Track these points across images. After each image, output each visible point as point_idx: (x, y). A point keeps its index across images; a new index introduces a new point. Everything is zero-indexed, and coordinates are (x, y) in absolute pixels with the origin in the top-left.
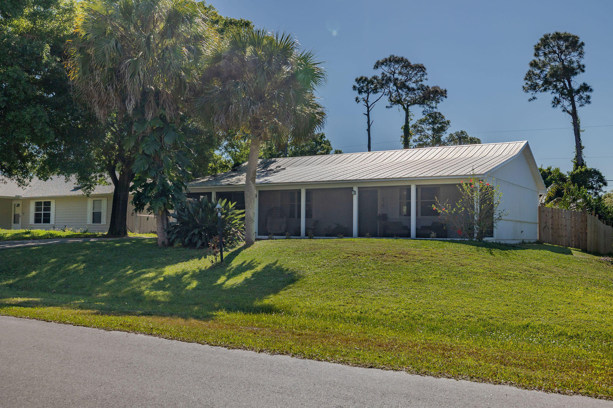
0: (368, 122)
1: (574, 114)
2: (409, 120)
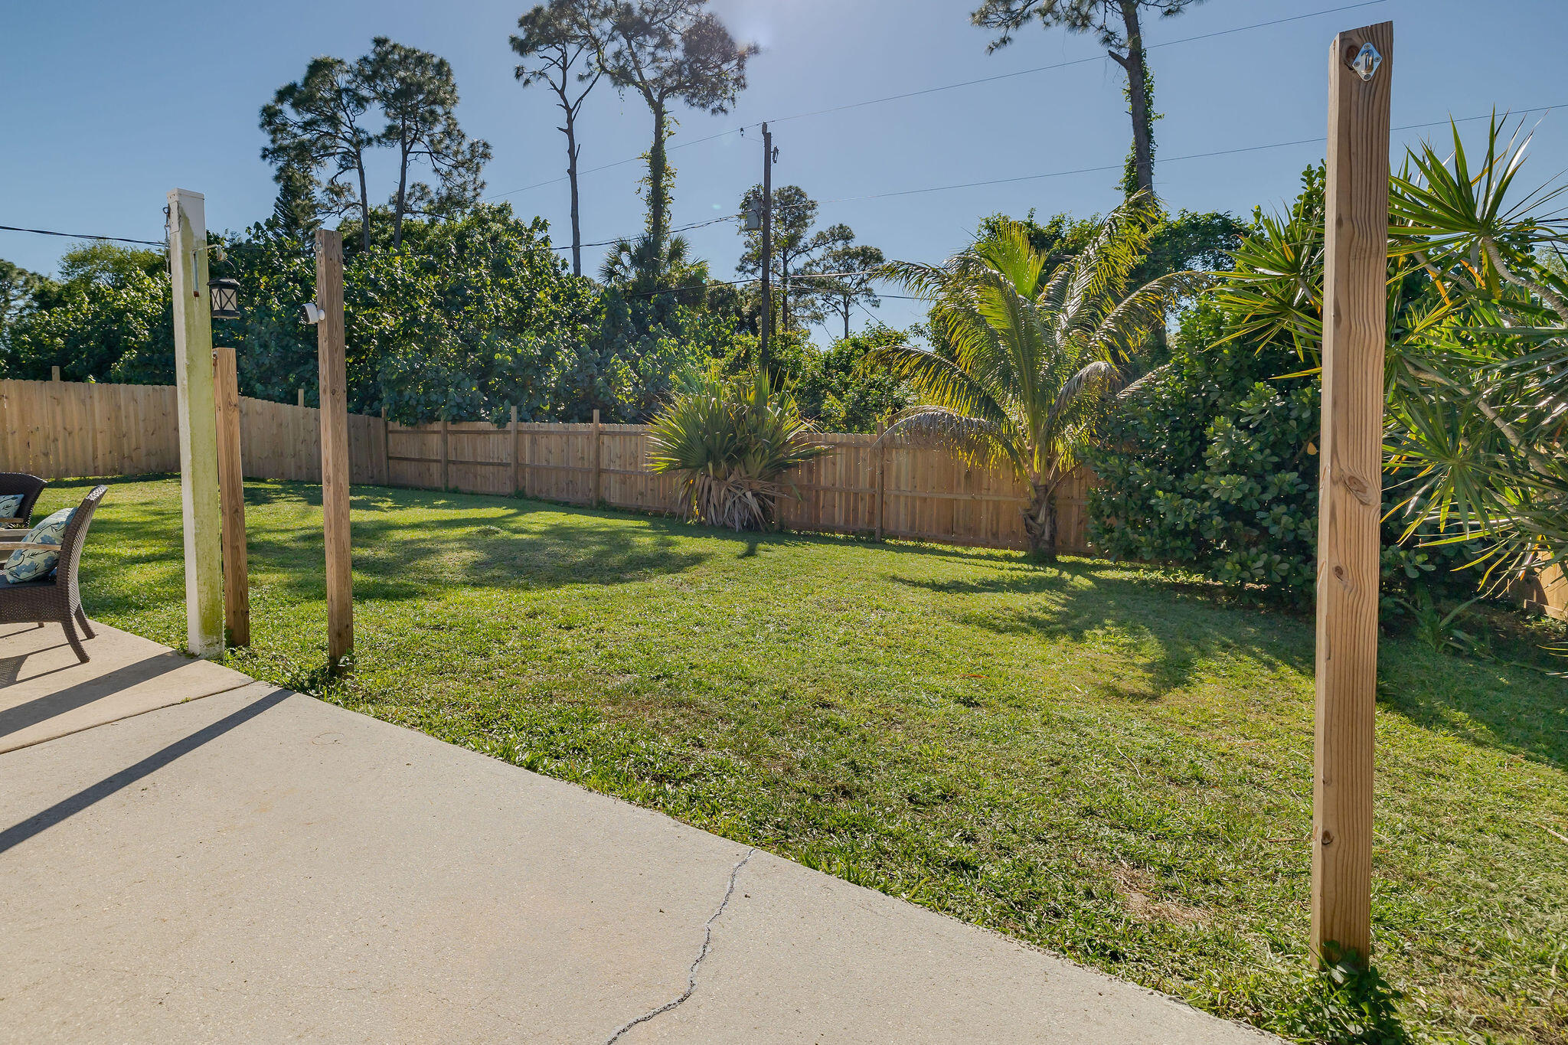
0: (571, 151)
1: (1135, 63)
2: (665, 134)
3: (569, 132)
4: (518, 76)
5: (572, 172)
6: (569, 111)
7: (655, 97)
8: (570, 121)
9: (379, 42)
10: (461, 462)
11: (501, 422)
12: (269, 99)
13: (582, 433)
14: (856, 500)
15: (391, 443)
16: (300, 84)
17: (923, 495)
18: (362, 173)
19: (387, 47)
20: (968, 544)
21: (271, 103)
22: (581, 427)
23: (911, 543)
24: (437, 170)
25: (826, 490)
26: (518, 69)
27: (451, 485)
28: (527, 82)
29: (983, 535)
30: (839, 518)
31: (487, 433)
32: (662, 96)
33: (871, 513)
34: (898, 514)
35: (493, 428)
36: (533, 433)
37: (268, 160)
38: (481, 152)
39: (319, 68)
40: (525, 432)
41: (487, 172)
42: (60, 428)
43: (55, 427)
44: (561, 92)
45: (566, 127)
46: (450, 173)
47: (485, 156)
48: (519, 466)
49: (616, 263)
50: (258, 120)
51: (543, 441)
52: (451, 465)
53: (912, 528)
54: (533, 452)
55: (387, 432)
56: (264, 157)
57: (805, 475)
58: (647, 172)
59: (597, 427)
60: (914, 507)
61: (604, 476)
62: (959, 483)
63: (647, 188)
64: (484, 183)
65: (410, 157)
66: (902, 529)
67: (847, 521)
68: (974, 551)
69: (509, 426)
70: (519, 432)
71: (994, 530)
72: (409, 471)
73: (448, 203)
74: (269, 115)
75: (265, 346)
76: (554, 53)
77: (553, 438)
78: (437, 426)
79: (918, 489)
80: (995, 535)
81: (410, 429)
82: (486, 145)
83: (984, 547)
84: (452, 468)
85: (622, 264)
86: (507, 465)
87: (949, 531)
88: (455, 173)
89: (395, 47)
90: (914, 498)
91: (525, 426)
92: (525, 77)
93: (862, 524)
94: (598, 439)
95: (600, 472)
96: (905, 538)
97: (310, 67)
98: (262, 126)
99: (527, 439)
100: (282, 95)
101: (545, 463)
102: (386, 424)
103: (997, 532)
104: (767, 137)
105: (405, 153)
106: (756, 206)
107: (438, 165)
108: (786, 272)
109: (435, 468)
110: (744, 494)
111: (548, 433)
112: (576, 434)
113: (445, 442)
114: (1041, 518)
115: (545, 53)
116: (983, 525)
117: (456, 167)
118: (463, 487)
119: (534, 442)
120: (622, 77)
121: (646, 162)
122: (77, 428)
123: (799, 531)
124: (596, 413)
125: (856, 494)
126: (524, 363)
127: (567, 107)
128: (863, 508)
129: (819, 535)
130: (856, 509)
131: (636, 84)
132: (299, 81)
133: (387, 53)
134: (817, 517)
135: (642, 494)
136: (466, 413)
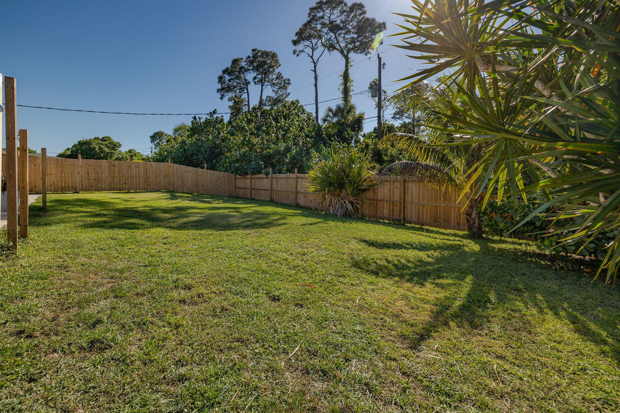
0: (315, 78)
2: (349, 66)
3: (315, 71)
4: (294, 53)
5: (316, 85)
6: (315, 63)
7: (345, 53)
8: (315, 67)
9: (253, 50)
10: (256, 189)
11: (267, 174)
12: (221, 74)
13: (292, 178)
14: (393, 206)
15: (236, 182)
16: (229, 67)
17: (423, 204)
18: (248, 94)
19: (256, 52)
20: (445, 228)
21: (221, 75)
22: (292, 175)
23: (417, 226)
24: (273, 91)
25: (380, 201)
26: (294, 51)
27: (252, 197)
28: (298, 55)
29: (452, 224)
30: (386, 213)
31: (263, 178)
32: (348, 53)
33: (400, 212)
34: (411, 213)
35: (264, 176)
36: (277, 178)
37: (219, 93)
38: (287, 82)
39: (235, 62)
40: (274, 178)
41: (290, 89)
42: (129, 175)
43: (128, 175)
44: (312, 57)
45: (313, 69)
46: (277, 91)
47: (288, 84)
48: (272, 190)
49: (328, 116)
50: (217, 80)
51: (280, 181)
52: (252, 190)
53: (418, 219)
54: (276, 185)
55: (235, 178)
56: (218, 92)
57: (372, 194)
58: (342, 81)
59: (296, 175)
60: (419, 209)
61: (299, 194)
62: (440, 198)
63: (342, 87)
64: (289, 93)
65: (264, 87)
66: (414, 219)
67: (389, 214)
68: (449, 231)
69: (270, 176)
70: (272, 178)
71: (458, 221)
72: (241, 192)
73: (276, 102)
74: (220, 78)
75: (206, 151)
76: (307, 43)
77: (283, 180)
78: (249, 176)
79: (421, 201)
80: (459, 224)
81: (241, 177)
82: (289, 80)
83: (453, 229)
84: (253, 191)
85: (330, 117)
86: (268, 190)
87: (436, 221)
88: (279, 91)
89: (258, 51)
90: (419, 205)
91: (274, 175)
92: (297, 53)
93: (396, 217)
94: (297, 180)
95: (297, 193)
96: (415, 223)
97: (232, 62)
98: (218, 82)
99: (275, 179)
100: (224, 72)
101: (280, 189)
102: (235, 176)
103: (460, 222)
104: (380, 59)
105: (262, 86)
106: (375, 87)
107: (274, 89)
108: (414, 117)
109: (248, 191)
110: (345, 202)
111: (281, 178)
112: (290, 178)
113: (251, 182)
114: (474, 215)
115: (304, 44)
116: (452, 219)
117: (279, 89)
118: (256, 198)
119: (277, 181)
120: (331, 47)
121: (342, 78)
122: (134, 175)
123: (370, 218)
124: (296, 170)
125: (393, 203)
126: (278, 152)
127: (314, 62)
128: (397, 209)
129: (378, 221)
130: (393, 210)
131: (337, 49)
132: (229, 66)
133: (256, 54)
134: (377, 213)
135: (311, 201)
136: (257, 171)
